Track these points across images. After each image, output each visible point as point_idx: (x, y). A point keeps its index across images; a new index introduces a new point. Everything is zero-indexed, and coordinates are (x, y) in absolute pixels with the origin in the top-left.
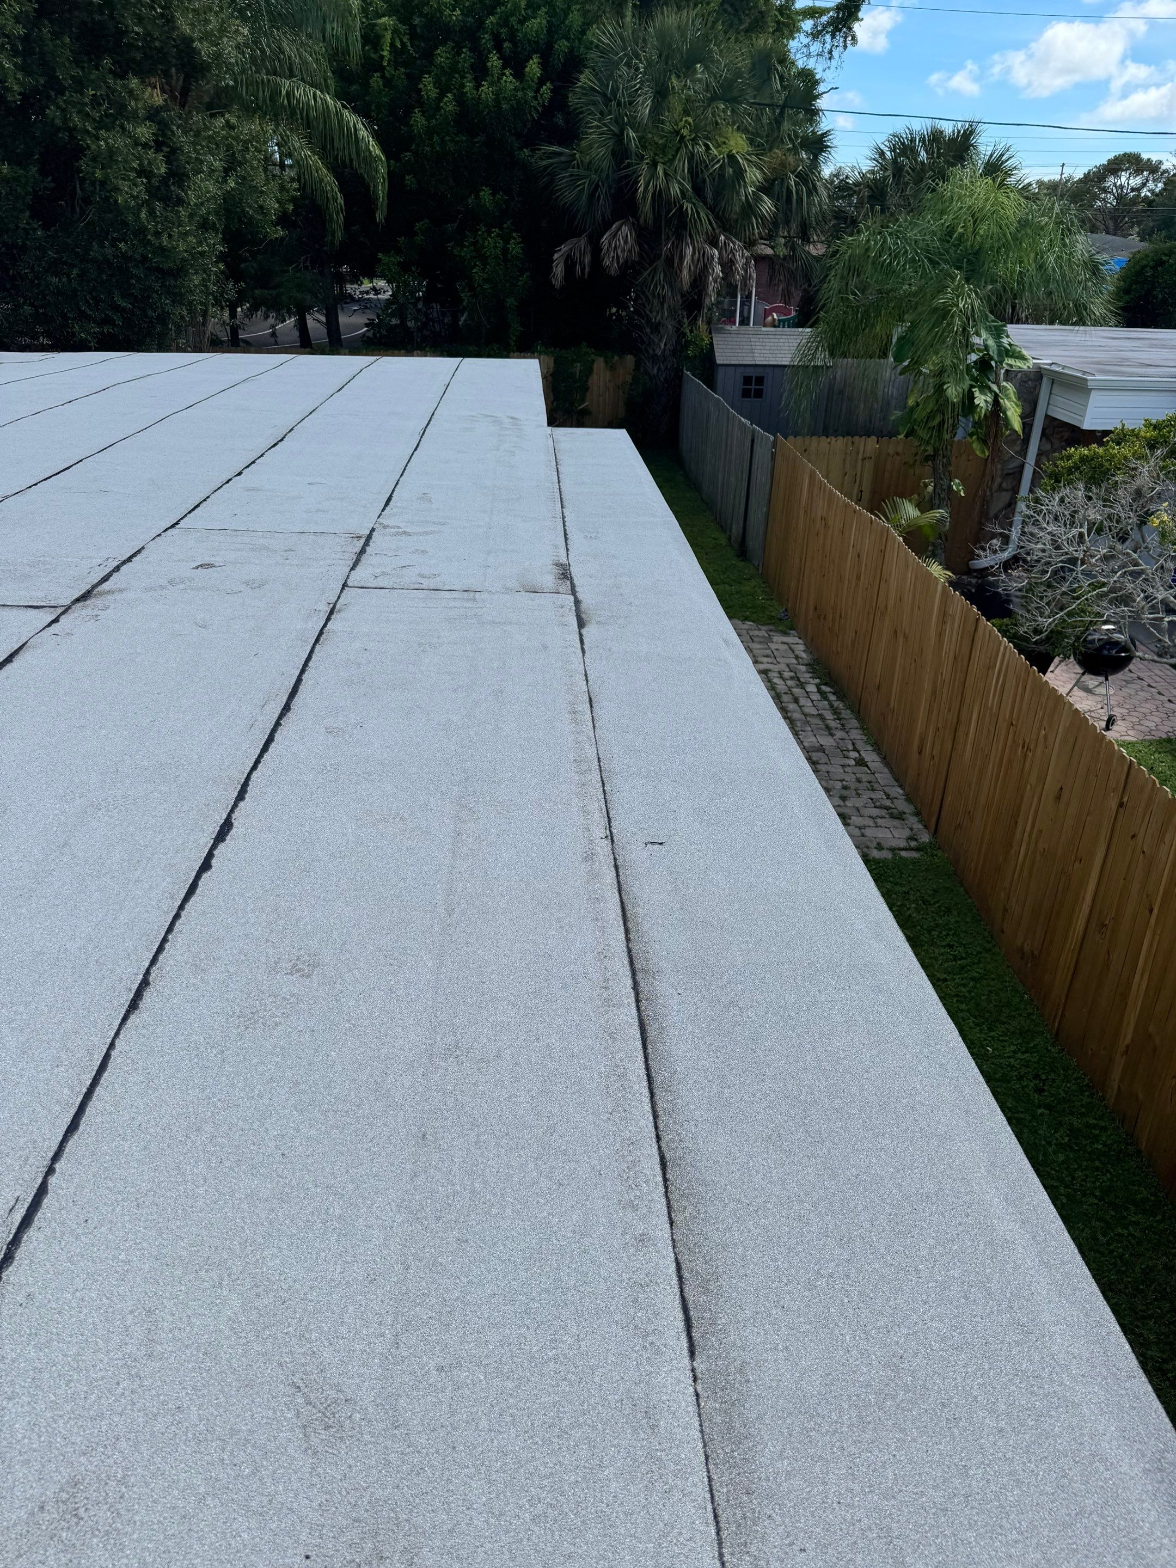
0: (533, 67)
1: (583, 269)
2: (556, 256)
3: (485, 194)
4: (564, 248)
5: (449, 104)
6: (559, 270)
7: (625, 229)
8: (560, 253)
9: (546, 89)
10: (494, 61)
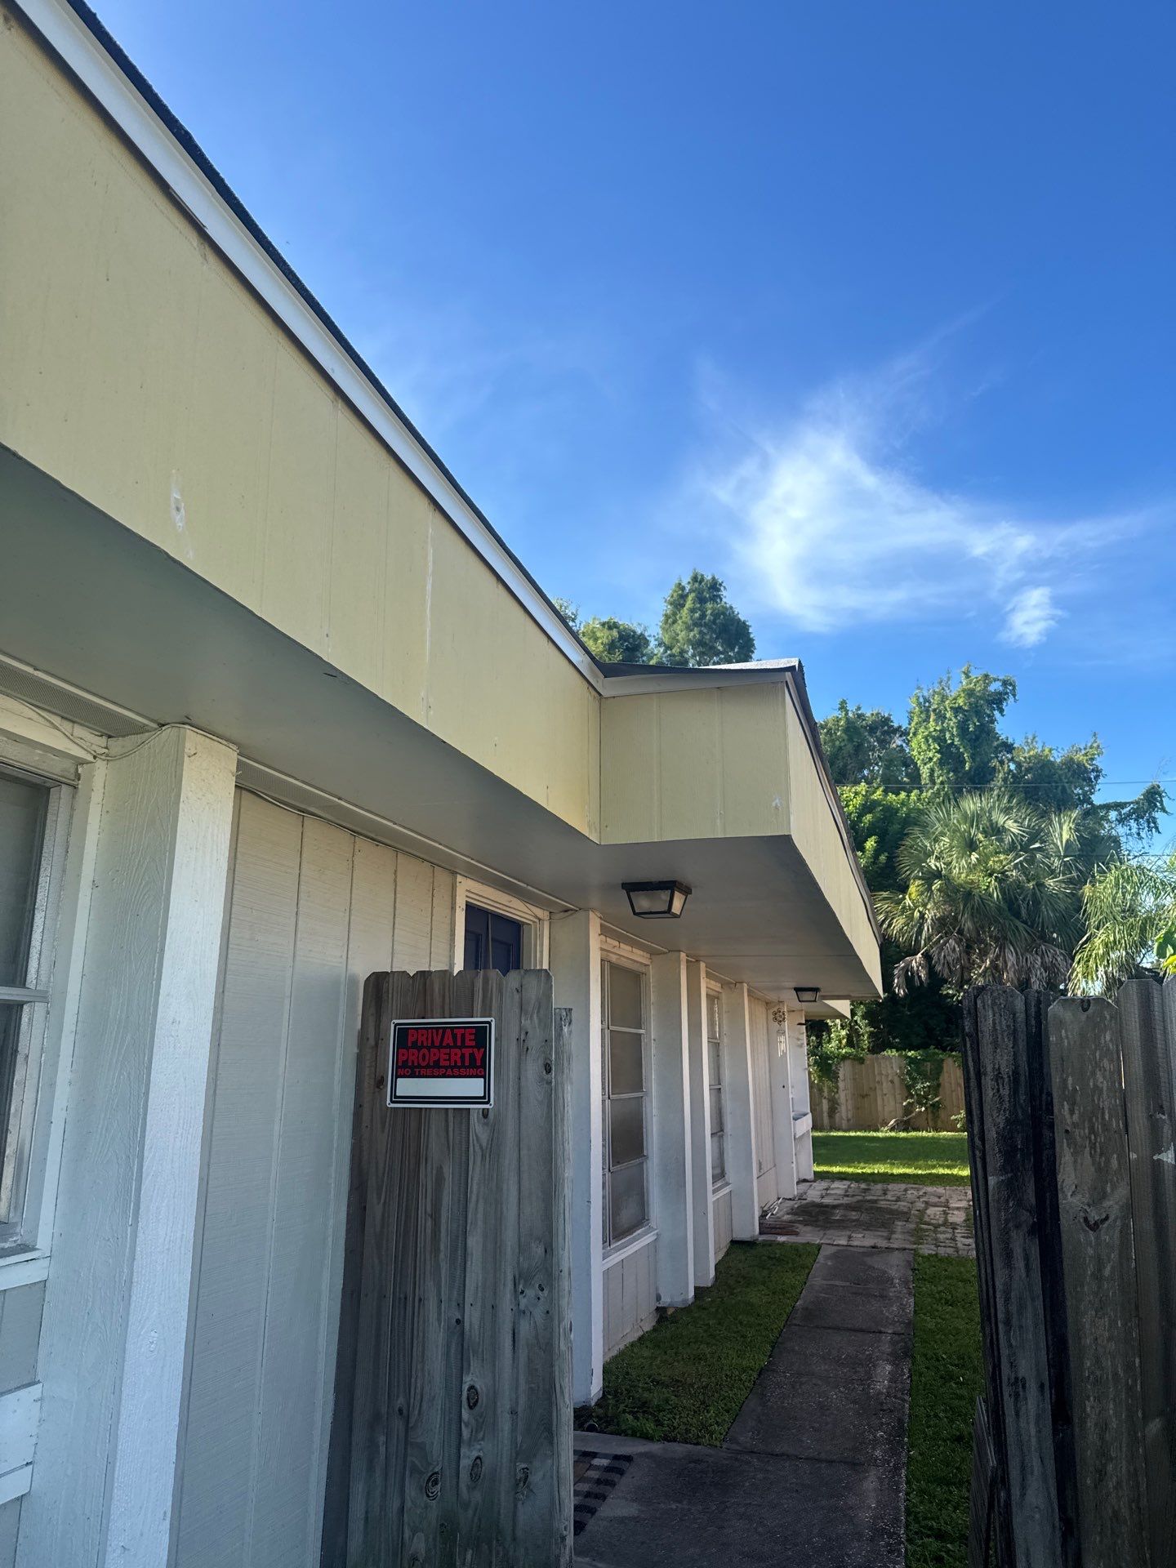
1: (920, 979)
2: (896, 971)
4: (903, 964)
6: (900, 982)
7: (952, 943)
8: (900, 968)
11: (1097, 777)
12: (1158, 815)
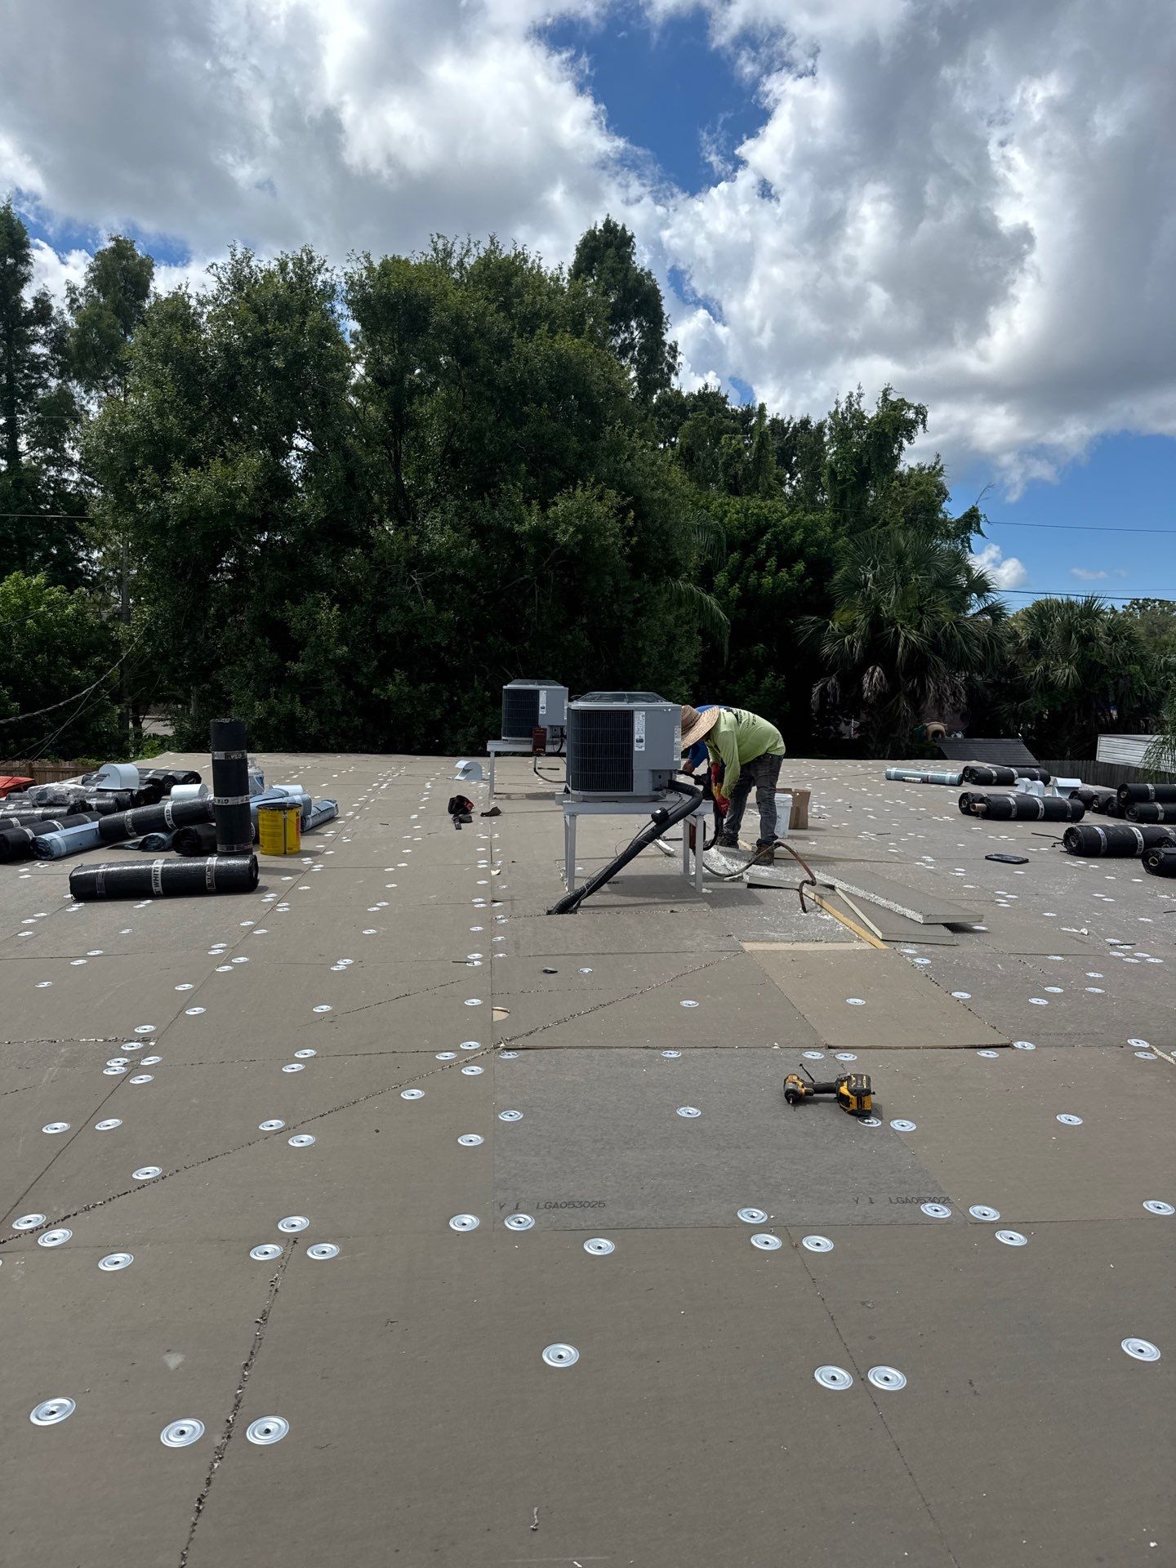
0: (800, 567)
1: (835, 698)
2: (816, 690)
3: (760, 647)
4: (820, 684)
5: (735, 591)
6: (815, 698)
7: (880, 671)
8: (818, 688)
9: (807, 581)
10: (772, 563)
11: (944, 499)
12: (975, 538)
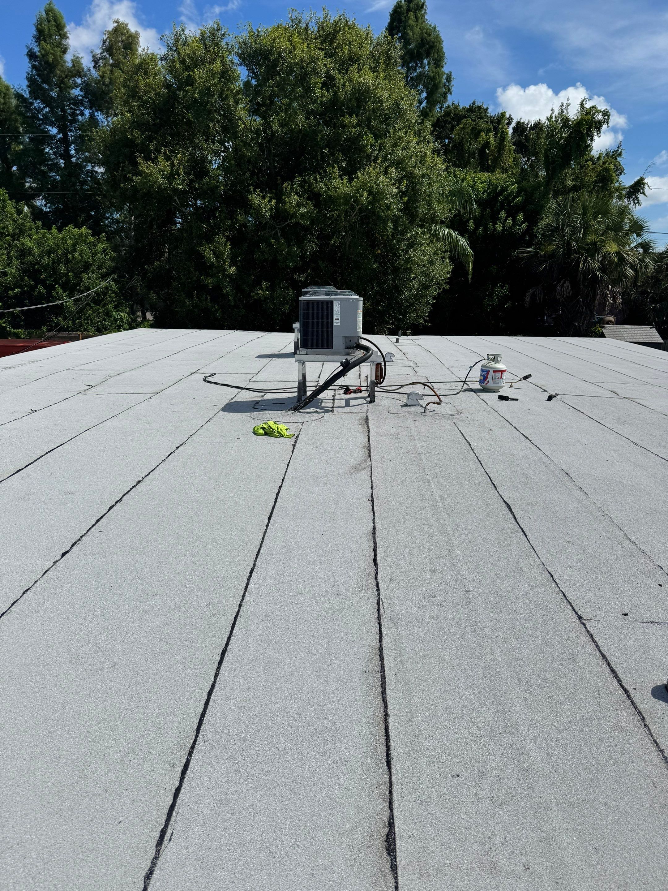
0: (520, 217)
2: (527, 294)
4: (531, 291)
5: (480, 232)
7: (567, 284)
8: (530, 293)
9: (524, 226)
10: (503, 214)
11: (621, 173)
12: (641, 196)
